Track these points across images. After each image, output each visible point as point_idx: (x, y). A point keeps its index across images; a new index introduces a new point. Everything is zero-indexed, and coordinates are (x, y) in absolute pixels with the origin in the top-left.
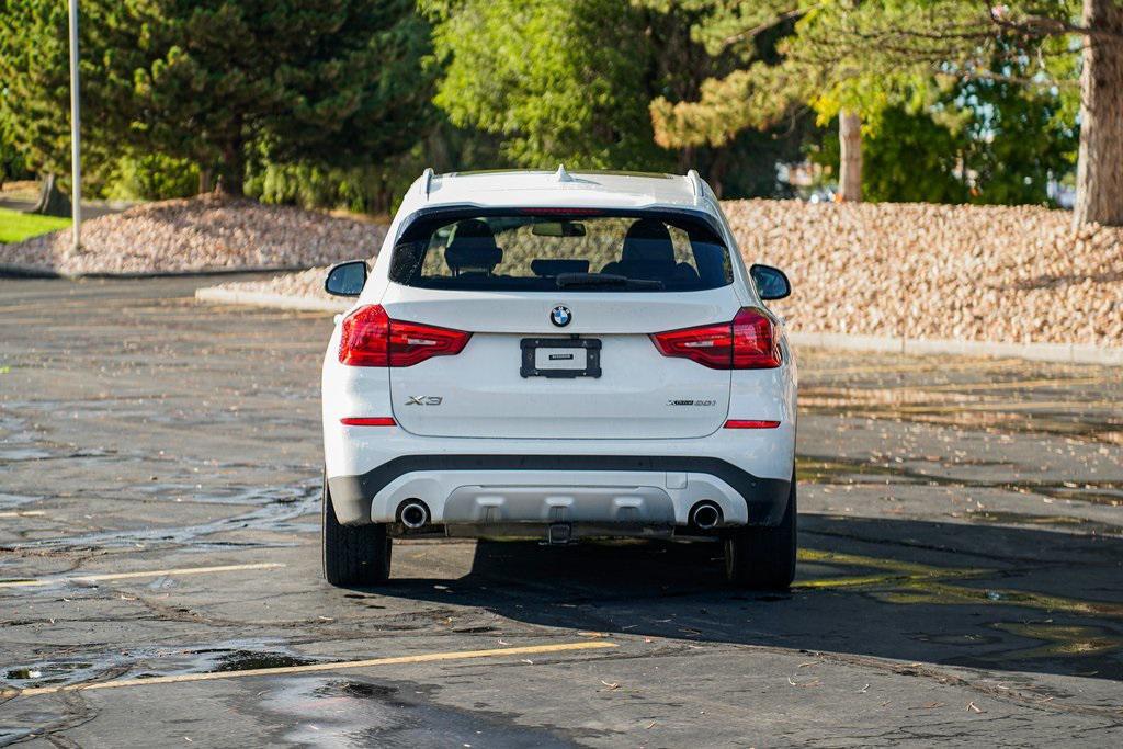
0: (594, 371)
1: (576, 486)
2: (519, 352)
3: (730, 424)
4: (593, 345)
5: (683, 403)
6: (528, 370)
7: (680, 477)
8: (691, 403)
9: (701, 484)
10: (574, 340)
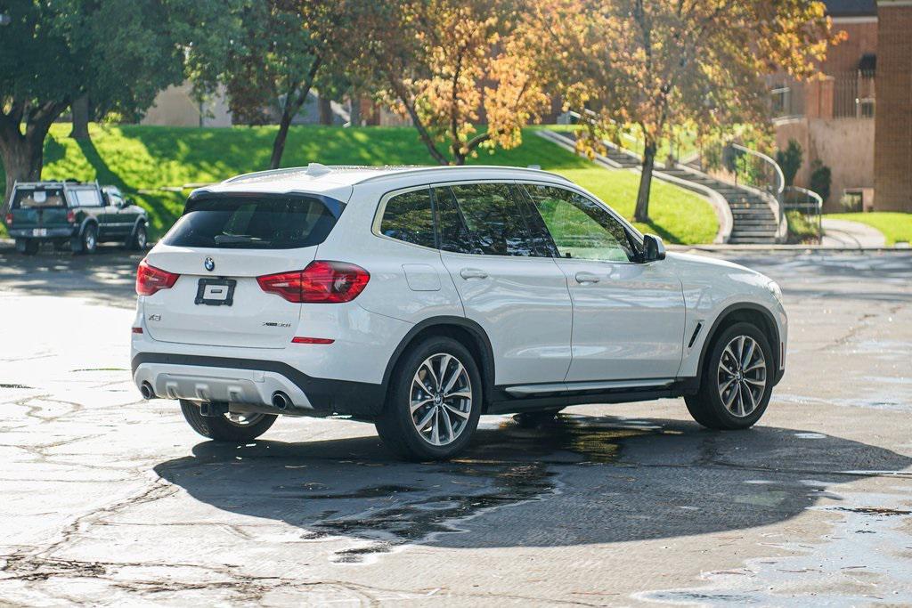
0: (229, 302)
1: (207, 377)
2: (197, 287)
3: (296, 340)
4: (232, 283)
5: (271, 324)
6: (200, 299)
7: (261, 374)
8: (276, 324)
9: (272, 379)
10: (221, 280)
